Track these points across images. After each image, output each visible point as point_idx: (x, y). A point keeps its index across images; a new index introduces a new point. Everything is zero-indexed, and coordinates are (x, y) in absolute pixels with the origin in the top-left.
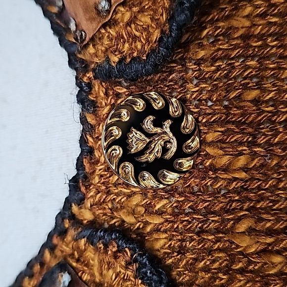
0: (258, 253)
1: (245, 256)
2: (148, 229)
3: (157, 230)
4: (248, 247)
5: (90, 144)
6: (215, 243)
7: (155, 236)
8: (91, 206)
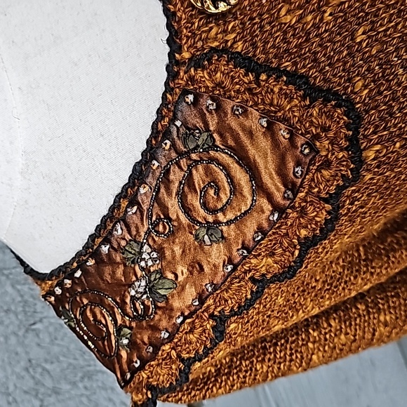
0: (298, 21)
1: (291, 27)
2: (229, 44)
3: (235, 42)
4: (291, 21)
5: (172, 10)
6: (272, 29)
7: (235, 46)
8: (188, 49)
